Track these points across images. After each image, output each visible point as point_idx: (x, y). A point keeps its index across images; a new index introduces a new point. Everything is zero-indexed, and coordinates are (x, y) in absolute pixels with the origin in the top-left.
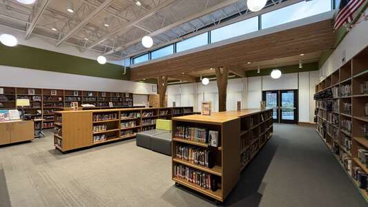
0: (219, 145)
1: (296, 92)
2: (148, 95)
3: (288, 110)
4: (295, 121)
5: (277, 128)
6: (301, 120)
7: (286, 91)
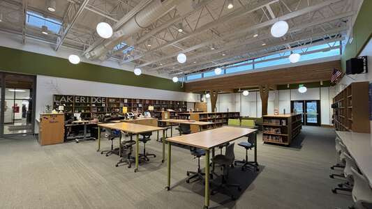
0: (287, 124)
1: (318, 102)
2: (195, 103)
3: (312, 116)
4: (319, 124)
5: (305, 128)
6: (323, 123)
7: (310, 101)
